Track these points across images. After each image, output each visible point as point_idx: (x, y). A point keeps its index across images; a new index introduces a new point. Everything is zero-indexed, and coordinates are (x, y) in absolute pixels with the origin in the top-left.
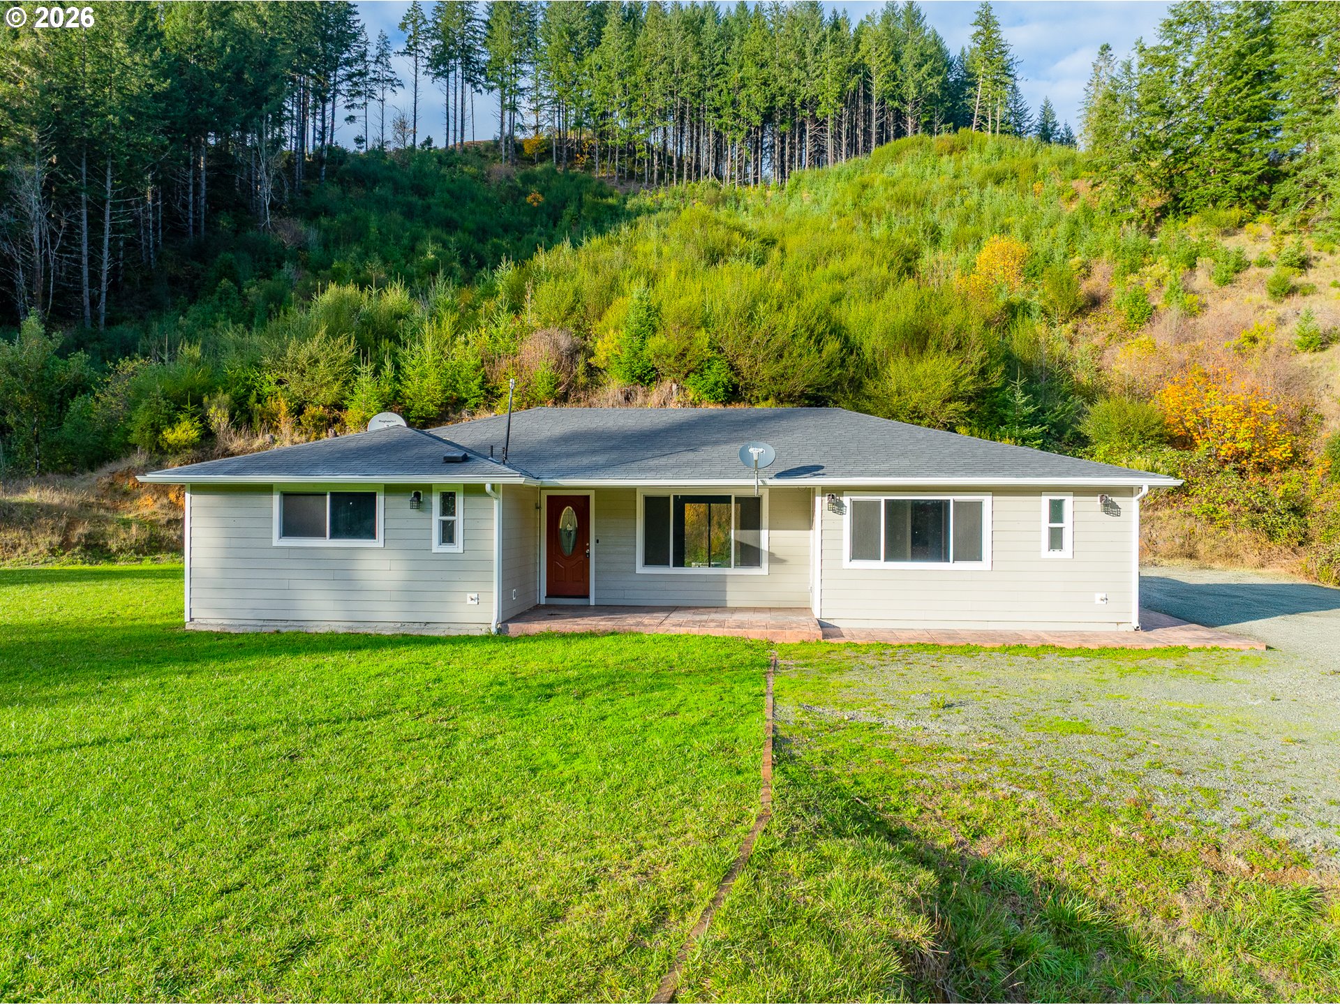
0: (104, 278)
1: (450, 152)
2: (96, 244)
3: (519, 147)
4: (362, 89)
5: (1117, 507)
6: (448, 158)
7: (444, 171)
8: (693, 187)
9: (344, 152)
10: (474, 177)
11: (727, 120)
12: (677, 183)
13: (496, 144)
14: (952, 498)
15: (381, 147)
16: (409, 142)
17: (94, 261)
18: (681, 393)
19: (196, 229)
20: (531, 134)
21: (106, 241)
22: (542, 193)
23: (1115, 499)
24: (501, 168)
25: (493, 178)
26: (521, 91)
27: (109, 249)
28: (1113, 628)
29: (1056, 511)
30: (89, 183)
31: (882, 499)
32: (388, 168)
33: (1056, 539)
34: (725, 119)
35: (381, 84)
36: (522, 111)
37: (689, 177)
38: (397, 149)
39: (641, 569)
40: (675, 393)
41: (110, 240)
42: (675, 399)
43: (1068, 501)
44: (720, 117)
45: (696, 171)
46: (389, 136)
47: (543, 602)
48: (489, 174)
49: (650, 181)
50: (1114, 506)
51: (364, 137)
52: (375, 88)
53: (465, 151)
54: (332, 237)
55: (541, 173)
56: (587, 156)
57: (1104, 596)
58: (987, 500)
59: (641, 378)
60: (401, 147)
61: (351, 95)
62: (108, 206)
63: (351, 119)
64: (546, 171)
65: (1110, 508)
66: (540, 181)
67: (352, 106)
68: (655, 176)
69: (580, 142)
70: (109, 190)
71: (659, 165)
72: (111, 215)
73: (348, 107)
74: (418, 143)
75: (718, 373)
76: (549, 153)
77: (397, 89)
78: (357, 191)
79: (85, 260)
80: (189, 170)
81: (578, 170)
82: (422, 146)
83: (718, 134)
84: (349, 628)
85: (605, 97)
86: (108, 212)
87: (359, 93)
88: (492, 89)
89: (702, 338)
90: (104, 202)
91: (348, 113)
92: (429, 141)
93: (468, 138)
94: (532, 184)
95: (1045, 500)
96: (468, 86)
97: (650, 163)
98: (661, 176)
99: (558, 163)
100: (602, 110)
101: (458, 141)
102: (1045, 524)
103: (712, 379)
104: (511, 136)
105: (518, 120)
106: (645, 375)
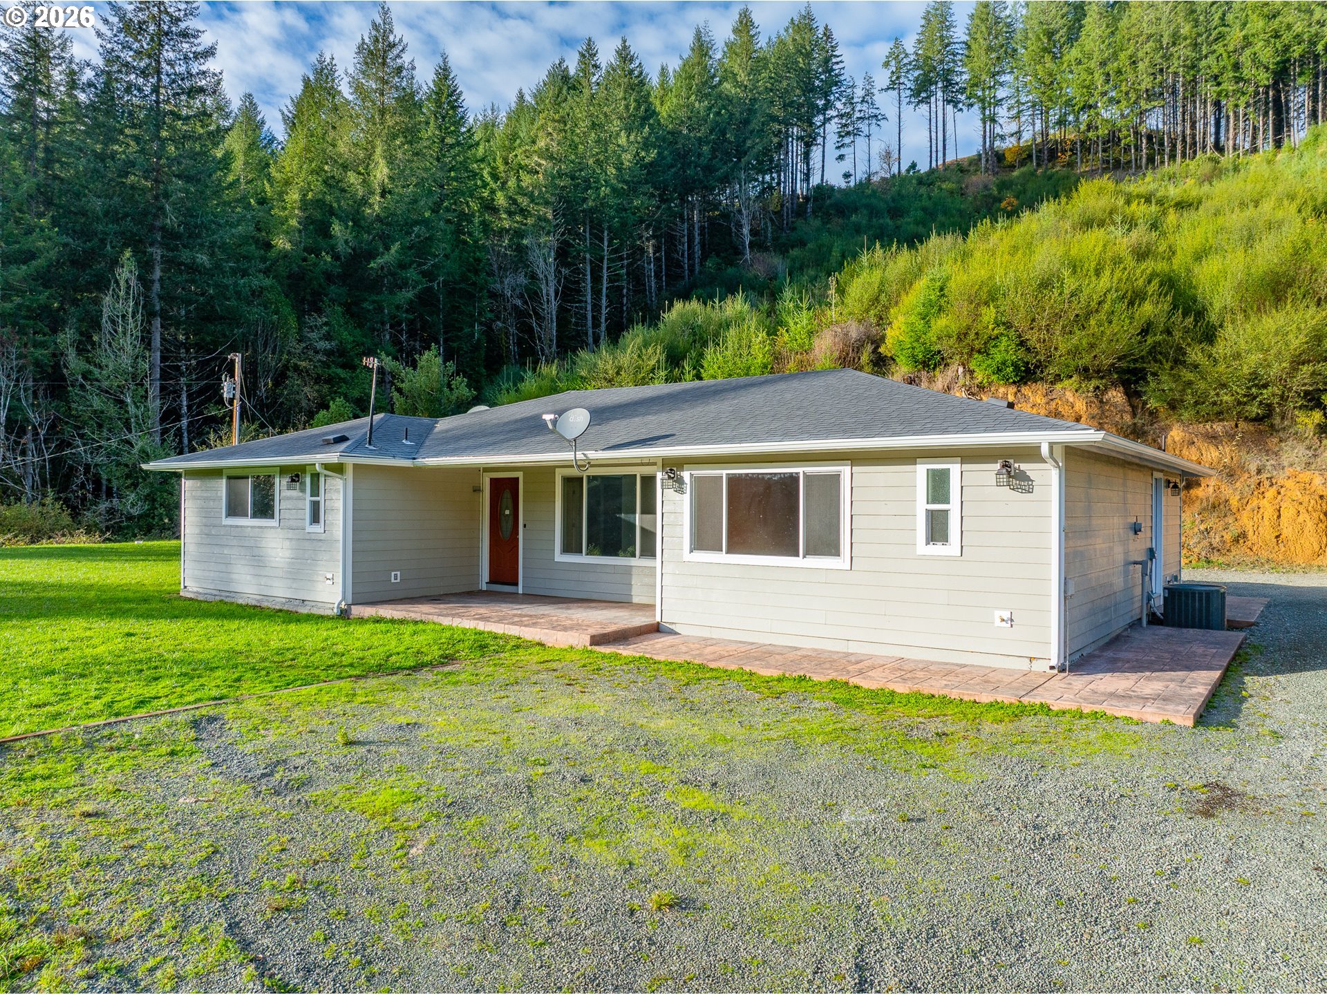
0: (603, 320)
1: (932, 171)
2: (597, 293)
3: (999, 157)
4: (851, 128)
5: (1028, 479)
6: (929, 180)
7: (923, 190)
8: (1188, 165)
9: (832, 188)
10: (952, 192)
11: (1229, 86)
12: (1169, 165)
13: (977, 159)
14: (800, 470)
15: (868, 179)
16: (895, 170)
17: (596, 307)
18: (968, 376)
19: (692, 270)
20: (1010, 143)
21: (604, 290)
22: (1017, 197)
23: (1024, 466)
24: (979, 179)
25: (970, 191)
26: (999, 103)
27: (607, 296)
28: (1024, 665)
29: (938, 487)
30: (591, 244)
31: (724, 472)
32: (869, 196)
33: (937, 529)
34: (1224, 86)
35: (867, 122)
36: (1001, 121)
37: (1184, 155)
38: (883, 179)
39: (559, 557)
40: (961, 376)
41: (607, 288)
42: (961, 381)
43: (955, 469)
44: (1219, 84)
45: (1191, 147)
46: (875, 167)
47: (484, 588)
48: (967, 187)
49: (1139, 167)
50: (1023, 477)
51: (852, 172)
52: (860, 126)
53: (945, 170)
54: (797, 265)
55: (1018, 177)
56: (1069, 153)
57: (1006, 615)
58: (845, 470)
59: (925, 364)
60: (888, 176)
61: (840, 136)
62: (605, 262)
63: (841, 157)
64: (1023, 175)
65: (1016, 479)
66: (1016, 185)
67: (842, 145)
68: (1144, 160)
69: (1063, 141)
70: (606, 248)
71: (1147, 148)
72: (608, 268)
73: (838, 148)
74: (903, 170)
75: (1005, 351)
76: (1030, 156)
77: (882, 123)
78: (837, 221)
79: (589, 308)
80: (683, 223)
81: (1058, 168)
82: (908, 171)
83: (1217, 104)
84: (258, 601)
85: (1085, 90)
86: (605, 266)
87: (848, 133)
88: (971, 105)
89: (989, 314)
90: (601, 260)
91: (838, 153)
92: (913, 166)
93: (950, 158)
94: (1007, 189)
95: (921, 471)
96: (949, 108)
97: (1138, 148)
98: (1151, 160)
99: (1039, 165)
100: (1082, 104)
101: (940, 162)
102: (922, 506)
103: (998, 358)
104: (992, 147)
105: (998, 130)
106: (929, 360)
